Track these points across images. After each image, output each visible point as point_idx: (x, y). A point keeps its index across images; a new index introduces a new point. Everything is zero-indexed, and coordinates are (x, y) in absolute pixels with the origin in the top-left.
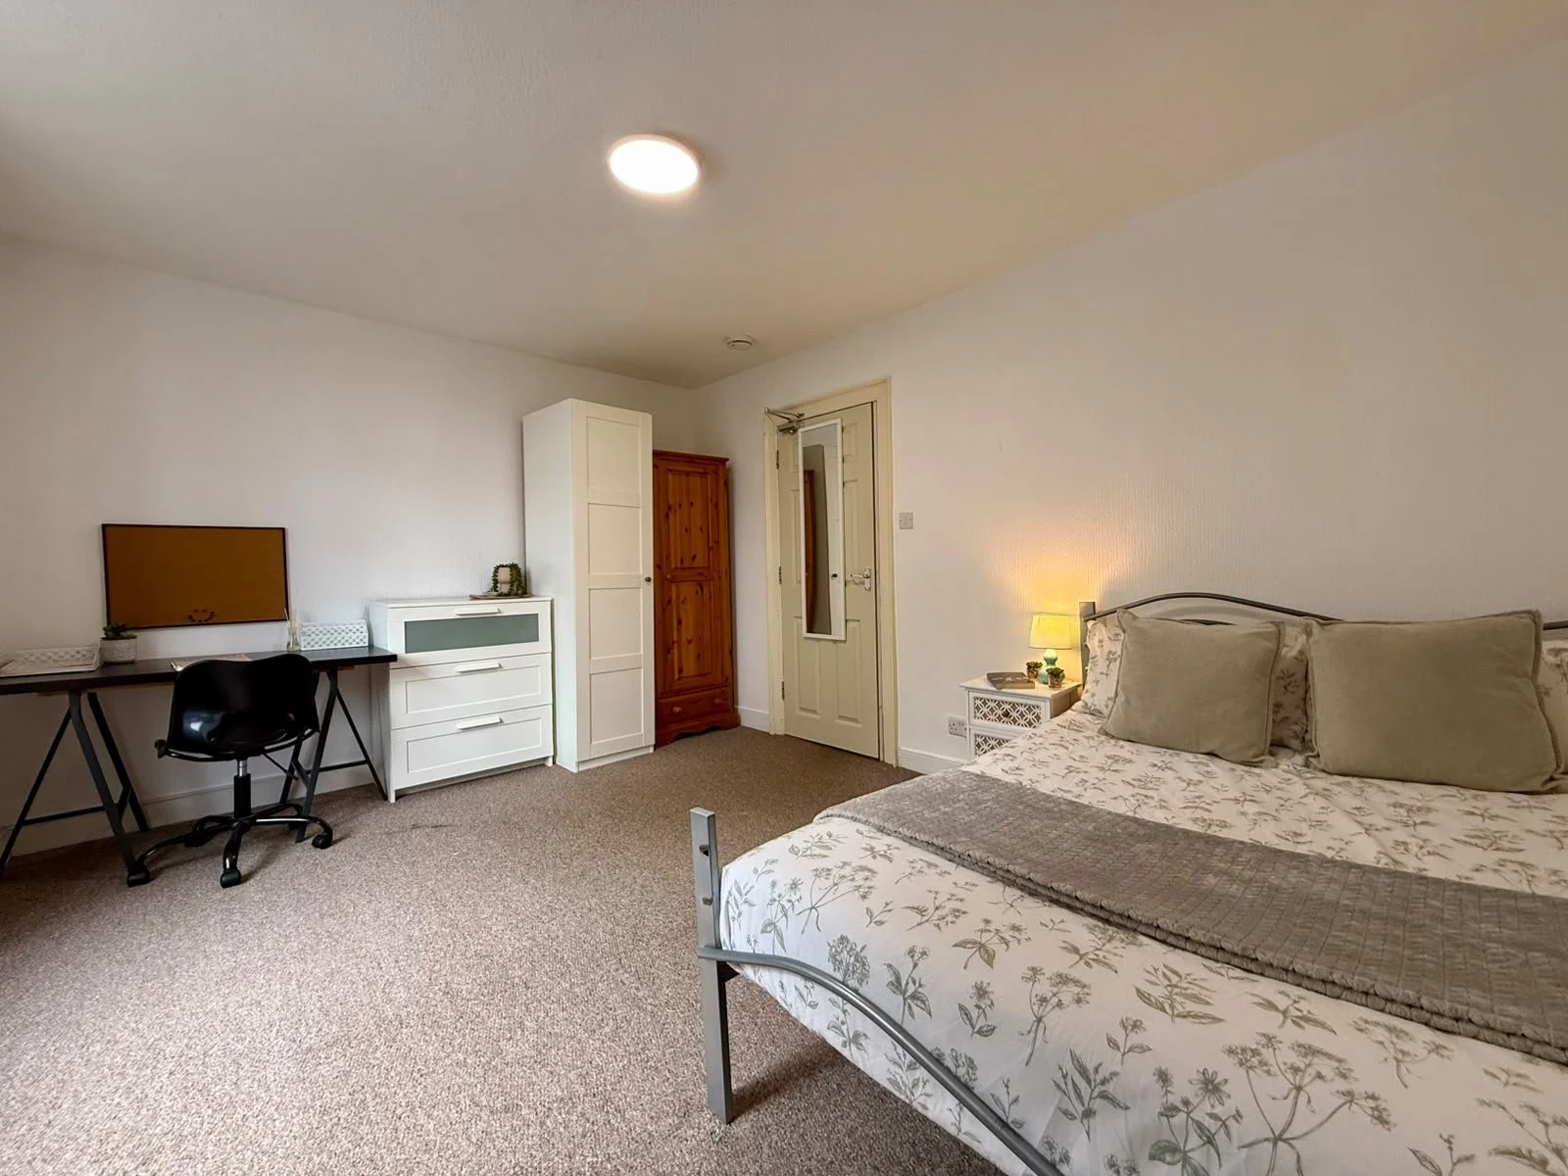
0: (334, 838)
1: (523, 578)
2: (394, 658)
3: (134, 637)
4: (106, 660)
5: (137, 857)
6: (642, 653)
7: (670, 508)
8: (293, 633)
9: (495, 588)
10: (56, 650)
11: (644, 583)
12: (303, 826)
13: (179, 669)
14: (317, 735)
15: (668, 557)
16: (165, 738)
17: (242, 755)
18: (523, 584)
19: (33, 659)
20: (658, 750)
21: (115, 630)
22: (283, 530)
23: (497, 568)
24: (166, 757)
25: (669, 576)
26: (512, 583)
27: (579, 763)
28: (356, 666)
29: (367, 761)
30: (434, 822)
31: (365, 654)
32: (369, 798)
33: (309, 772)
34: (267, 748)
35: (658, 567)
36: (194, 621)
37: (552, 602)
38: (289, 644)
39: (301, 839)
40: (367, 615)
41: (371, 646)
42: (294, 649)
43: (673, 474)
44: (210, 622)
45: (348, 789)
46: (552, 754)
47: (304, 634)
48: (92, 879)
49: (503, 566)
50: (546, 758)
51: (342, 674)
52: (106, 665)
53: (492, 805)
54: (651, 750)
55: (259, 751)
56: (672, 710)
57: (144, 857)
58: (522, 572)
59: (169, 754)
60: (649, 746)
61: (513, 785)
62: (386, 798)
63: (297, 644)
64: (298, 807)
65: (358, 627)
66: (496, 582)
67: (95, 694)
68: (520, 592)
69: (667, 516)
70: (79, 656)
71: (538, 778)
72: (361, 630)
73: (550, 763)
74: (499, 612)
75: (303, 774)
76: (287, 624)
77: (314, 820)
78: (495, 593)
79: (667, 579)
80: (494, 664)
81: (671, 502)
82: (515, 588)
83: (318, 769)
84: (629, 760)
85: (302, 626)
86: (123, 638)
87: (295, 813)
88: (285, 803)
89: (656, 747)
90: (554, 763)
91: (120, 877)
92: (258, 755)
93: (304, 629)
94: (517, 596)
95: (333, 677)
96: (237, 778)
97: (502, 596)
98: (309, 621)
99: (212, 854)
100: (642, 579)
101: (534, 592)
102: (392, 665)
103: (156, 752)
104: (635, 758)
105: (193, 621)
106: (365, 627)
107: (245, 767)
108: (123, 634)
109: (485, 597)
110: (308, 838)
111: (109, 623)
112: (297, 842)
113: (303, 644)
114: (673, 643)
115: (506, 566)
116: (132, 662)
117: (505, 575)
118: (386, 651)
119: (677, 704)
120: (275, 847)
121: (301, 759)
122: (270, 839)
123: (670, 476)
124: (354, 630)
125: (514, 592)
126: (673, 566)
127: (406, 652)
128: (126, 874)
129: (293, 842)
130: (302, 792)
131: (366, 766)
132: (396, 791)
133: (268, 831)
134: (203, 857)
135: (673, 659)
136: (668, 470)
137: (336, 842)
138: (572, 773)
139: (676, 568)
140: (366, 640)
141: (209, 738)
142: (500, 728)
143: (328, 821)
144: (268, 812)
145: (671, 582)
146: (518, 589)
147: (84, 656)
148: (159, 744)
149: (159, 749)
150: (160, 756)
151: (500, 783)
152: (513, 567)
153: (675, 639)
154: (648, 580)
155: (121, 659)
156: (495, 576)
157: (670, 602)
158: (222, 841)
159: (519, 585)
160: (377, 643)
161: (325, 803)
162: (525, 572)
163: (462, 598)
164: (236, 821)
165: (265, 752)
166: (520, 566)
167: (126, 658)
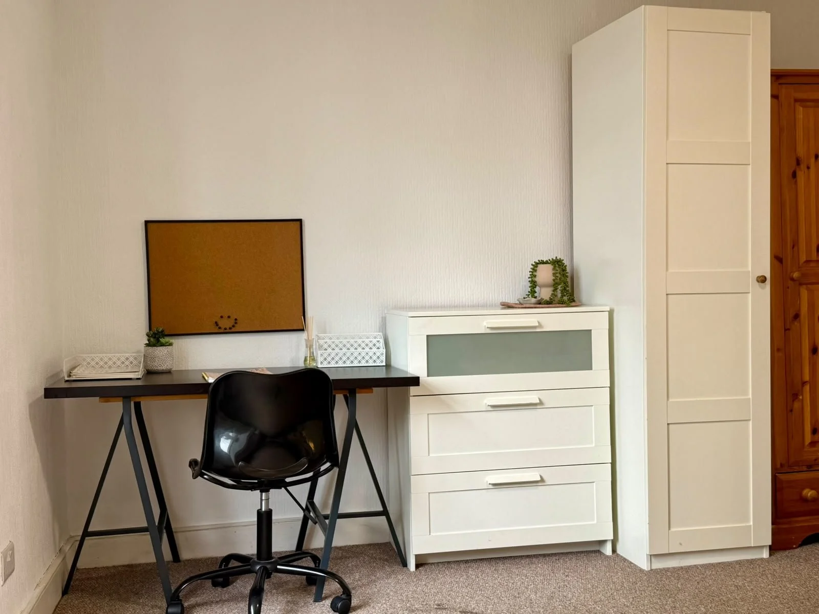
0: (352, 605)
1: (569, 280)
2: (415, 381)
3: (171, 344)
4: (149, 368)
5: (173, 589)
6: (750, 396)
7: (798, 163)
8: (309, 346)
9: (533, 293)
10: (110, 355)
11: (753, 285)
12: (323, 581)
13: (211, 380)
14: (336, 470)
15: (795, 245)
16: (199, 459)
17: (265, 486)
18: (569, 289)
19: (93, 363)
20: (779, 555)
21: (156, 337)
22: (300, 221)
23: (536, 266)
24: (199, 478)
25: (796, 275)
26: (555, 285)
27: (653, 556)
28: (375, 389)
29: (385, 512)
30: (463, 605)
31: (382, 374)
32: (386, 560)
33: (326, 517)
34: (288, 480)
35: (777, 259)
36: (220, 328)
37: (611, 313)
38: (305, 360)
39: (319, 598)
40: (383, 327)
41: (388, 366)
42: (313, 365)
43: (803, 107)
44: (233, 330)
45: (363, 546)
46: (610, 537)
47: (321, 347)
48: (138, 604)
49: (542, 262)
50: (602, 543)
51: (361, 397)
52: (149, 373)
53: (533, 596)
54: (765, 554)
55: (280, 484)
56: (801, 494)
57: (178, 589)
58: (568, 269)
59: (202, 475)
60: (762, 547)
61: (560, 575)
62: (405, 564)
63: (314, 360)
64: (315, 559)
65: (375, 341)
66: (534, 284)
67: (139, 403)
68: (565, 298)
69: (794, 175)
70: (127, 363)
71: (592, 569)
72: (378, 345)
73: (608, 550)
74: (540, 326)
75: (320, 519)
76: (303, 336)
77: (333, 576)
78: (533, 300)
79: (792, 279)
80: (533, 398)
81: (801, 151)
82: (559, 295)
83: (337, 515)
84: (729, 564)
85: (319, 338)
86: (162, 345)
87: (312, 565)
88: (301, 551)
89: (773, 549)
90: (614, 551)
91: (160, 608)
92: (280, 488)
93: (321, 342)
94: (562, 303)
95: (350, 401)
96: (259, 513)
97: (541, 303)
98: (325, 333)
99: (235, 599)
100: (752, 280)
101: (584, 299)
102: (413, 390)
103: (189, 471)
104: (739, 563)
105: (220, 330)
106: (382, 341)
107: (267, 500)
108: (163, 340)
109: (521, 305)
110: (326, 598)
111: (150, 329)
112: (316, 601)
113: (320, 359)
114: (804, 383)
115: (546, 263)
116: (169, 372)
117: (545, 274)
118: (407, 372)
119: (810, 485)
120: (295, 603)
121: (317, 500)
122: (288, 591)
123: (800, 110)
124: (371, 345)
125: (557, 299)
126: (803, 258)
127: (428, 376)
128: (165, 605)
129: (311, 600)
130: (317, 541)
131: (384, 518)
132: (417, 556)
133: (286, 583)
134: (227, 601)
135: (802, 409)
136: (796, 100)
137: (355, 609)
138: (641, 570)
139: (807, 262)
140: (383, 358)
141: (237, 462)
142: (541, 489)
143: (348, 580)
144: (288, 559)
145: (801, 284)
146: (562, 296)
147: (131, 363)
148: (193, 463)
149: (193, 469)
150: (195, 477)
151: (542, 568)
152: (557, 263)
153: (807, 378)
154: (762, 280)
155: (160, 368)
156: (533, 275)
157: (797, 316)
158: (245, 585)
159: (564, 290)
160: (395, 363)
161: (341, 558)
162: (572, 269)
163: (492, 306)
164: (259, 564)
165: (286, 485)
166: (566, 262)
167: (164, 367)
